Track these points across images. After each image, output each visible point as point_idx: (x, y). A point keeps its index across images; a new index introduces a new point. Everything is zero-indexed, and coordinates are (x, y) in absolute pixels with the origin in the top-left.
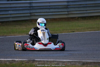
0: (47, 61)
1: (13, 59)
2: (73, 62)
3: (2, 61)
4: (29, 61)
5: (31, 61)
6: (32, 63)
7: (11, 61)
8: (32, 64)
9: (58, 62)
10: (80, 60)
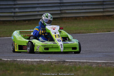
0: (79, 62)
1: (41, 60)
2: (109, 64)
3: (28, 62)
4: (59, 61)
5: (61, 61)
6: (62, 64)
7: (39, 62)
8: (62, 65)
9: (92, 63)
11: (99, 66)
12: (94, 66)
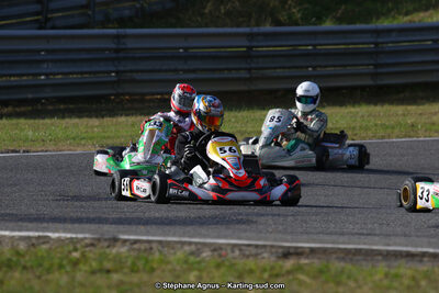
0: (160, 242)
1: (41, 234)
2: (251, 248)
4: (99, 240)
5: (106, 240)
6: (108, 247)
7: (34, 241)
8: (108, 251)
9: (199, 246)
10: (275, 240)
11: (220, 256)
12: (204, 255)
